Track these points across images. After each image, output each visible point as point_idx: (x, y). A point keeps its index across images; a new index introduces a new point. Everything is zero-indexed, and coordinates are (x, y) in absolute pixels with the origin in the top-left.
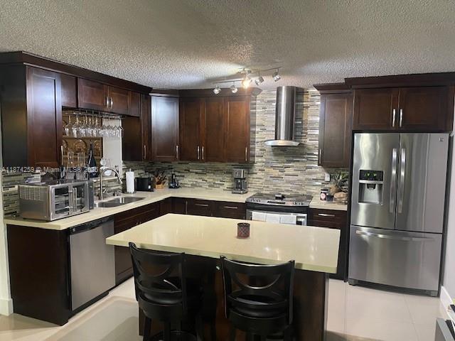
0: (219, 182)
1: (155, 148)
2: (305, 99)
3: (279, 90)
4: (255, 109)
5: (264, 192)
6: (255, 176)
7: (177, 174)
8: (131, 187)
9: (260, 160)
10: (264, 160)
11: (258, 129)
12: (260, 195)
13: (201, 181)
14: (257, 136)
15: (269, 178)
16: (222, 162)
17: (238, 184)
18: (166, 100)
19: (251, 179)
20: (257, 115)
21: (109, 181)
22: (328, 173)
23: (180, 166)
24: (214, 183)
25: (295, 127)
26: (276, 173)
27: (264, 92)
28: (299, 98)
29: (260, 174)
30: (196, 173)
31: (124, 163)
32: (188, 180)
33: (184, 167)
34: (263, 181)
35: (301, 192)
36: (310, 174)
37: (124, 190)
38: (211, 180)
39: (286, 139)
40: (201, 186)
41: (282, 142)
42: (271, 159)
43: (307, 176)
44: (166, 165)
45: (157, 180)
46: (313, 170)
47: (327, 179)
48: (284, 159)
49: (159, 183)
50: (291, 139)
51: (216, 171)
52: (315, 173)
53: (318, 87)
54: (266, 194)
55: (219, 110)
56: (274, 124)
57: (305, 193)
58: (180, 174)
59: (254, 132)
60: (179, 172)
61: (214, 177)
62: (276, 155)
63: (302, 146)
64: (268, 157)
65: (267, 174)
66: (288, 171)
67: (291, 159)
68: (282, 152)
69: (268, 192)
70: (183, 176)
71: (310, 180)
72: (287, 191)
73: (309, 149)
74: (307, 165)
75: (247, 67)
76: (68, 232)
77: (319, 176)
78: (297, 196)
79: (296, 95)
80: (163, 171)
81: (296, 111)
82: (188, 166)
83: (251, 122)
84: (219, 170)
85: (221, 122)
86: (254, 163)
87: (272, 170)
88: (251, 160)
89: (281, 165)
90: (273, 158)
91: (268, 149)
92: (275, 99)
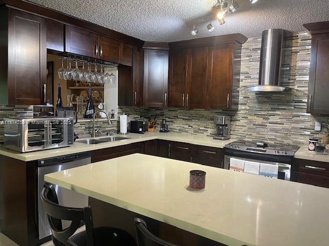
0: (203, 128)
1: (146, 96)
2: (294, 44)
3: (264, 35)
4: (240, 57)
5: (246, 139)
6: (237, 123)
7: (167, 119)
8: (124, 128)
9: (243, 107)
10: (248, 108)
11: (242, 77)
12: (243, 143)
13: (187, 126)
14: (241, 84)
15: (252, 126)
16: (206, 109)
17: (219, 130)
18: (158, 52)
19: (234, 127)
20: (242, 63)
21: (104, 122)
22: (318, 121)
23: (170, 113)
24: (199, 129)
25: (282, 70)
26: (260, 121)
27: (249, 39)
28: (288, 43)
29: (243, 122)
30: (183, 119)
31: (120, 108)
32: (177, 125)
33: (173, 114)
34: (246, 128)
35: (286, 142)
36: (297, 122)
37: (118, 131)
38: (196, 126)
39: (271, 84)
40: (187, 132)
41: (268, 88)
42: (255, 107)
43: (293, 125)
44: (158, 112)
45: (149, 124)
46: (301, 118)
47: (318, 128)
48: (268, 107)
49: (151, 127)
50: (276, 84)
51: (200, 118)
52: (303, 122)
53: (308, 27)
54: (248, 142)
55: (203, 59)
56: (258, 71)
57: (291, 143)
58: (169, 120)
59: (239, 80)
60: (169, 118)
61: (199, 123)
62: (260, 103)
63: (288, 91)
64: (252, 105)
65: (251, 121)
66: (272, 119)
67: (276, 106)
68: (266, 100)
69: (251, 140)
70: (172, 122)
71: (296, 128)
72: (271, 139)
73: (296, 96)
74: (294, 113)
76: (36, 163)
77: (308, 125)
78: (282, 146)
79: (284, 40)
80: (156, 116)
81: (284, 56)
82: (177, 113)
83: (235, 71)
84: (203, 117)
85: (204, 70)
86: (237, 110)
87: (255, 117)
88: (233, 107)
89: (265, 113)
90: (257, 106)
91: (252, 96)
92: (260, 46)
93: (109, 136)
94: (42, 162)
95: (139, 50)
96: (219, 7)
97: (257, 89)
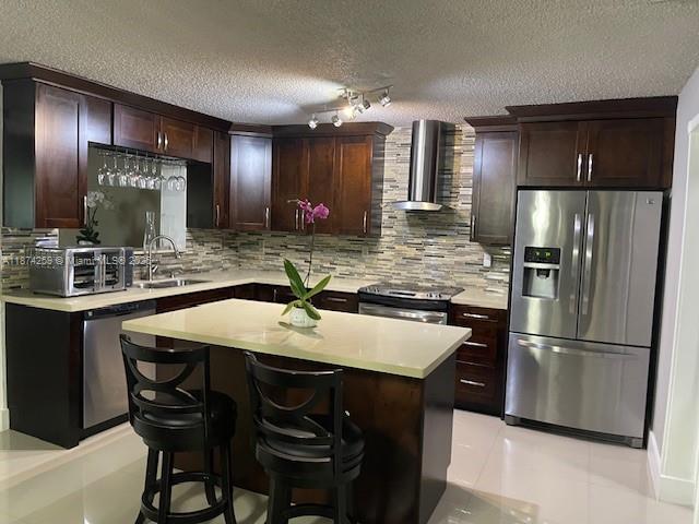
0: (328, 265)
1: (234, 210)
2: (457, 142)
3: (415, 125)
4: (383, 155)
5: (393, 281)
6: (380, 256)
7: (269, 251)
9: (388, 232)
10: (395, 233)
11: (386, 186)
12: (389, 285)
13: (302, 262)
14: (385, 196)
15: (401, 261)
16: (333, 234)
18: (253, 141)
19: (375, 262)
20: (386, 164)
22: (489, 254)
23: (273, 240)
24: (322, 267)
25: (438, 180)
26: (412, 252)
27: (396, 129)
28: (448, 139)
29: (388, 254)
30: (297, 250)
31: (189, 231)
33: (280, 241)
34: (393, 264)
35: (449, 283)
36: (462, 254)
38: (318, 262)
39: (424, 199)
41: (421, 205)
42: (405, 232)
43: (457, 259)
44: (254, 238)
46: (467, 249)
47: (487, 263)
48: (424, 232)
50: (432, 201)
51: (324, 248)
52: (469, 254)
53: (472, 122)
54: (396, 285)
55: (327, 157)
57: (454, 285)
58: (273, 252)
59: (381, 191)
60: (272, 249)
61: (322, 257)
62: (411, 225)
63: (448, 211)
64: (400, 228)
65: (399, 253)
66: (432, 250)
67: (434, 231)
68: (420, 221)
69: (399, 282)
70: (279, 255)
71: (460, 263)
72: (428, 280)
73: (460, 217)
74: (457, 242)
77: (475, 258)
78: (442, 288)
79: (442, 135)
81: (443, 158)
82: (285, 239)
83: (375, 176)
84: (328, 246)
85: (329, 174)
86: (379, 236)
87: (405, 247)
88: (374, 231)
89: (420, 241)
90: (407, 229)
91: (401, 215)
92: (410, 141)
93: (173, 279)
94: (90, 314)
95: (223, 138)
96: (347, 99)
97: (409, 206)
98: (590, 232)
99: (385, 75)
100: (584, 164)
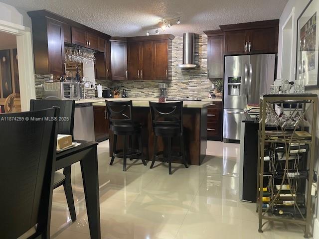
0: (151, 93)
1: (113, 72)
2: (200, 41)
3: (184, 35)
4: (171, 48)
6: (172, 88)
7: (126, 89)
8: (100, 94)
9: (175, 78)
10: (177, 78)
11: (173, 60)
13: (141, 93)
14: (173, 64)
15: (180, 89)
16: (152, 81)
17: (162, 92)
18: (119, 44)
19: (170, 90)
20: (172, 52)
21: (88, 90)
22: (214, 84)
23: (128, 85)
24: (149, 94)
25: (194, 56)
26: (184, 86)
27: (176, 37)
28: (197, 40)
29: (175, 87)
30: (138, 88)
31: (96, 81)
32: (133, 92)
33: (130, 85)
34: (177, 91)
36: (204, 85)
37: (96, 97)
38: (147, 92)
39: (189, 63)
40: (140, 96)
41: (188, 66)
44: (120, 85)
45: (115, 93)
46: (205, 83)
47: (213, 87)
48: (189, 77)
49: (116, 94)
50: (192, 63)
51: (149, 86)
53: (206, 33)
55: (150, 49)
56: (182, 56)
59: (171, 62)
60: (128, 88)
61: (148, 90)
62: (184, 75)
63: (198, 67)
64: (179, 76)
65: (179, 86)
66: (191, 84)
67: (192, 76)
68: (187, 73)
70: (130, 90)
71: (203, 88)
73: (203, 70)
74: (202, 80)
75: (164, 18)
77: (208, 86)
79: (194, 38)
80: (118, 88)
81: (195, 48)
82: (133, 84)
83: (169, 56)
84: (150, 86)
85: (151, 55)
86: (171, 80)
87: (181, 84)
88: (169, 78)
89: (187, 81)
90: (182, 77)
91: (180, 71)
92: (182, 42)
95: (107, 43)
96: (162, 23)
97: (182, 66)
98: (251, 71)
99: (179, 13)
100: (248, 47)
